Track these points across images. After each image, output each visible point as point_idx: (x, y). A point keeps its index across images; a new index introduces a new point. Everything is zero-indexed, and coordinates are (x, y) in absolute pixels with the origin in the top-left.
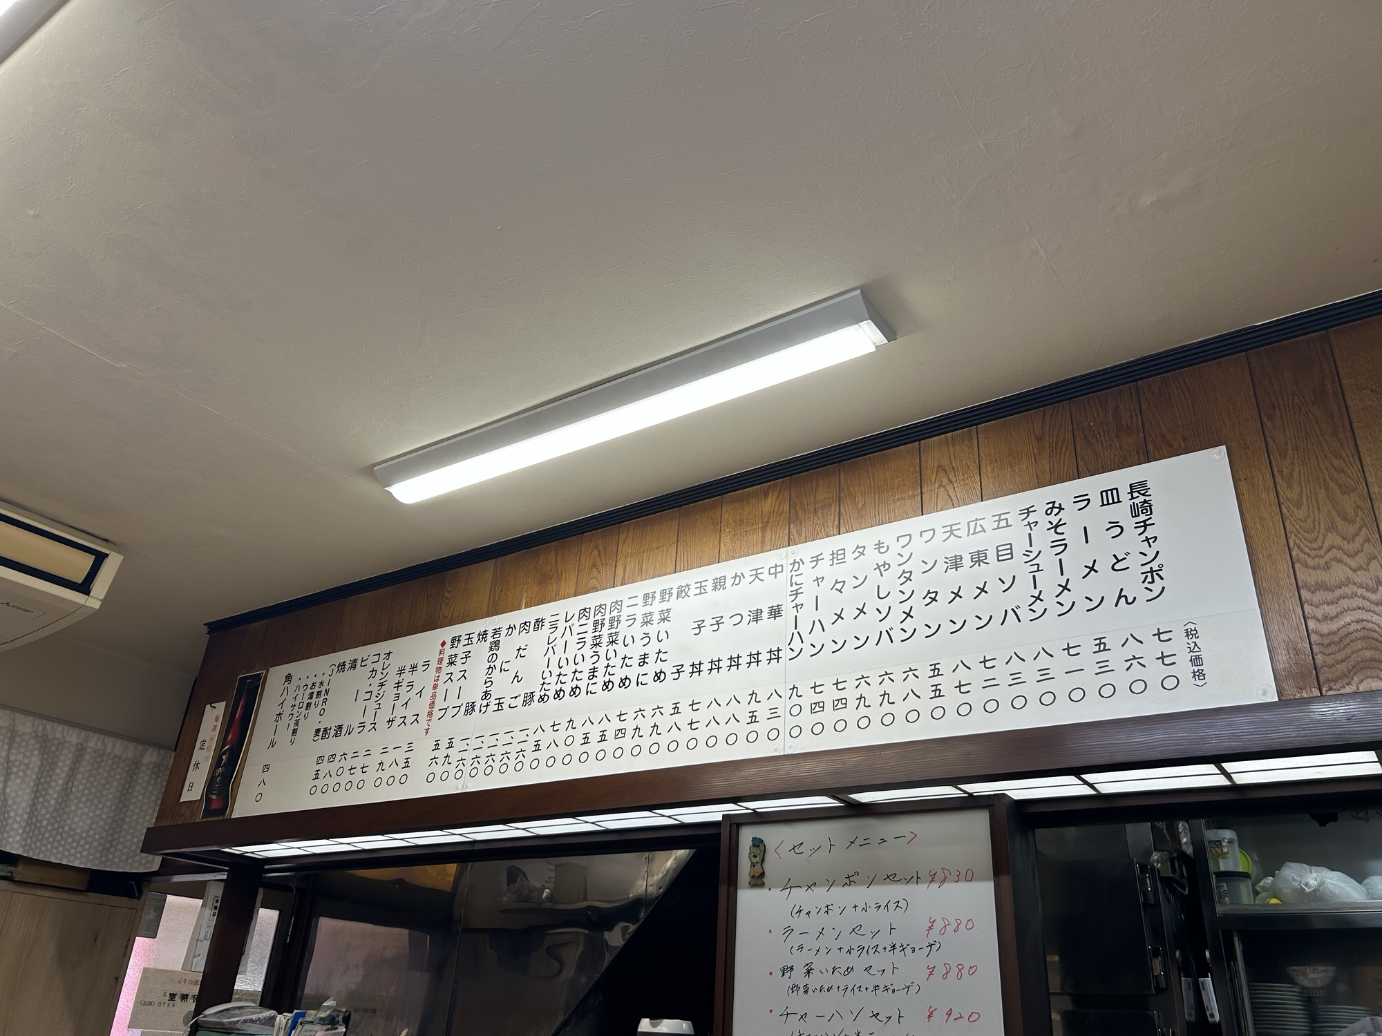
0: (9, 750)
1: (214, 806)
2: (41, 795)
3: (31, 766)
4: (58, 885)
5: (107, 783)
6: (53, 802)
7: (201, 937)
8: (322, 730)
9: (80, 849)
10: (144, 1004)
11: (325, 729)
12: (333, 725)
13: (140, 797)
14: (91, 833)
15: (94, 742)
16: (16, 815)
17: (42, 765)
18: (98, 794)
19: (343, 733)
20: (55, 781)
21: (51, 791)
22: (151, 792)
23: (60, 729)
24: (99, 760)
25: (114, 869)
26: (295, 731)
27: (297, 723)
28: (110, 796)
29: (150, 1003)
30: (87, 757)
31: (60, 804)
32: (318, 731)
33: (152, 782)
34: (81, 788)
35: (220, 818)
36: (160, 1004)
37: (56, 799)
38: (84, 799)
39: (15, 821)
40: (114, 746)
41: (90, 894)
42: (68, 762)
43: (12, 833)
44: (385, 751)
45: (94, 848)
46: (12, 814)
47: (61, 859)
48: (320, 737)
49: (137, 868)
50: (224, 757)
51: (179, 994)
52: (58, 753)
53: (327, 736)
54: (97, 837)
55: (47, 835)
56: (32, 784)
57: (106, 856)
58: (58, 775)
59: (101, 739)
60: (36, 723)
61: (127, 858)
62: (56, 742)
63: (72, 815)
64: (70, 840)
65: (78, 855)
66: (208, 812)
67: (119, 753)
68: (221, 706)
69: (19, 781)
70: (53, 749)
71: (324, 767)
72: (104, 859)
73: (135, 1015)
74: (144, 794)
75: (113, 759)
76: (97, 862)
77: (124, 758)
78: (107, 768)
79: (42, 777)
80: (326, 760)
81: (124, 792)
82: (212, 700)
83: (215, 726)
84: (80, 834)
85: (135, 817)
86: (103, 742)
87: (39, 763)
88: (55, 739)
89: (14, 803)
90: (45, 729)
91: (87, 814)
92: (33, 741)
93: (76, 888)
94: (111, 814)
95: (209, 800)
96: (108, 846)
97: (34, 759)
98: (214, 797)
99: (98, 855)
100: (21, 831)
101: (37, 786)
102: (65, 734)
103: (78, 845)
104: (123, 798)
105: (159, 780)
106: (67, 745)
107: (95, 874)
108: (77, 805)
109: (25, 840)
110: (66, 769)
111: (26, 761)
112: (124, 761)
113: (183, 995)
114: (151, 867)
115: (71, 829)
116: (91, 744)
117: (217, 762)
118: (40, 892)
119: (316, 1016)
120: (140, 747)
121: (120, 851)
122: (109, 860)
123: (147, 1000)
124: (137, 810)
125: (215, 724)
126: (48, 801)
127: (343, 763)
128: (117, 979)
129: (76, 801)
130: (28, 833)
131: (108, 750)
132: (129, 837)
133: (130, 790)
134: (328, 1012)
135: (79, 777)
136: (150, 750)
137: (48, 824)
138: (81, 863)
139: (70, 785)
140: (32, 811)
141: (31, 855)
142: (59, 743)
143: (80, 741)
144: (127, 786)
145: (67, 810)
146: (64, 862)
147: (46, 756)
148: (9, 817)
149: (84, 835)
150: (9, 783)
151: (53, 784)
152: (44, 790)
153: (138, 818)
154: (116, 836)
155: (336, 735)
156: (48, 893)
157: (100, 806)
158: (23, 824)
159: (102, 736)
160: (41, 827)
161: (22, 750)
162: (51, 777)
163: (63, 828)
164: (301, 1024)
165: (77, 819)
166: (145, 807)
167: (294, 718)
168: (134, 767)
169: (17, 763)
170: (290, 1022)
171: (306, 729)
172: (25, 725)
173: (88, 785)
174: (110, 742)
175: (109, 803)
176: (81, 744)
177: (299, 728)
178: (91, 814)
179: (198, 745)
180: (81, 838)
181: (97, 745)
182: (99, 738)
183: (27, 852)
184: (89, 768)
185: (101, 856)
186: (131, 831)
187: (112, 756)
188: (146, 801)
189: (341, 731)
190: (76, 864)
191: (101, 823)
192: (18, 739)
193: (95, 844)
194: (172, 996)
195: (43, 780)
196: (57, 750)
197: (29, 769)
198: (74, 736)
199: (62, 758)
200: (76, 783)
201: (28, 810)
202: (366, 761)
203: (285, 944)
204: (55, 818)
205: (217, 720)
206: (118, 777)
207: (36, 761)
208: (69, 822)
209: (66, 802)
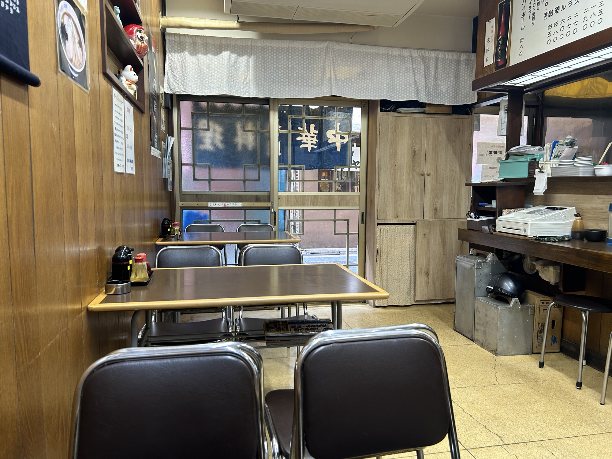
0: (412, 64)
1: (500, 64)
2: (427, 80)
3: (421, 69)
4: (441, 112)
5: (449, 71)
6: (432, 81)
7: (503, 122)
8: (548, 13)
9: (446, 98)
10: (481, 155)
11: (550, 12)
12: (553, 8)
13: (463, 74)
14: (448, 91)
15: (441, 55)
16: (421, 88)
17: (425, 68)
18: (447, 76)
19: (560, 10)
20: (431, 73)
21: (430, 77)
22: (467, 71)
23: (427, 52)
24: (444, 62)
25: (460, 104)
26: (533, 19)
27: (534, 14)
28: (452, 76)
29: (483, 155)
30: (440, 62)
31: (435, 82)
32: (546, 14)
33: (467, 67)
34: (441, 74)
35: (504, 68)
36: (486, 155)
37: (433, 80)
38: (443, 79)
39: (422, 91)
40: (448, 55)
41: (453, 115)
42: (434, 65)
43: (422, 95)
44: (586, 11)
45: (451, 97)
46: (420, 88)
47: (441, 103)
48: (548, 16)
49: (469, 102)
50: (500, 42)
51: (493, 151)
52: (429, 62)
53: (552, 15)
54: (451, 92)
55: (433, 94)
56: (423, 76)
57: (456, 99)
58: (431, 71)
59: (443, 53)
60: (418, 52)
61: (464, 99)
62: (427, 58)
63: (440, 85)
64: (442, 95)
65: (446, 100)
66: (497, 68)
67: (451, 58)
68: (493, 21)
69: (419, 75)
70: (427, 61)
71: (553, 30)
72: (455, 101)
73: (478, 159)
74: (464, 73)
75: (449, 61)
76: (453, 102)
77: (453, 59)
78: (448, 65)
79: (426, 72)
80: (553, 26)
81: (457, 73)
82: (488, 20)
83: (492, 30)
84: (445, 92)
85: (463, 83)
86: (444, 55)
87: (424, 67)
88: (427, 57)
89: (420, 84)
90: (422, 53)
91: (445, 84)
92: (419, 59)
93: (448, 113)
94: (454, 83)
95: (497, 62)
96: (456, 95)
97: (422, 66)
98: (499, 60)
99: (453, 99)
100: (424, 94)
101: (425, 76)
102: (429, 54)
103: (445, 97)
104: (457, 76)
105: (469, 66)
106: (431, 58)
107: (454, 107)
108: (441, 81)
109: (427, 97)
110: (434, 68)
111: (419, 67)
112: (454, 61)
113: (494, 151)
114: (474, 101)
115: (441, 91)
116: (440, 56)
117: (497, 45)
118: (436, 116)
119: (563, 142)
120: (458, 54)
121: (461, 96)
122: (457, 101)
123: (482, 154)
124: (463, 80)
125: (492, 29)
126: (431, 81)
127: (563, 24)
128: (470, 145)
129: (440, 80)
130: (427, 94)
131: (447, 57)
132: (463, 91)
133: (459, 72)
134: (569, 140)
135: (439, 70)
136: (463, 54)
137: (433, 90)
138: (448, 103)
139: (436, 74)
140: (426, 86)
141: (430, 102)
142: (429, 58)
143: (436, 56)
144: (457, 71)
145: (438, 84)
146: (442, 104)
147: (425, 64)
148: (419, 89)
149: (446, 92)
150: (416, 77)
151: (430, 75)
152: (428, 77)
153: (465, 83)
154: (458, 91)
155: (556, 12)
156: (438, 116)
157: (449, 80)
158: (424, 91)
159: (443, 52)
160: (431, 91)
161: (417, 63)
162: (429, 72)
163: (438, 91)
164: (557, 145)
165: (442, 87)
166: (466, 78)
167: (532, 12)
168: (458, 62)
169: (416, 69)
170: (552, 146)
171: (539, 15)
172: (415, 53)
173: (443, 73)
174: (446, 54)
175: (452, 79)
176: (436, 57)
177: (536, 16)
178: (447, 84)
179: (486, 41)
180: (446, 94)
181: (442, 56)
182: (442, 53)
183: (428, 101)
184: (441, 66)
185: (454, 100)
186: (463, 88)
187: (449, 59)
188: (466, 75)
189: (559, 10)
190: (446, 104)
191: (451, 87)
192: (414, 60)
193: (451, 95)
194: (491, 152)
195: (427, 74)
196: (428, 61)
197: (421, 70)
198: (433, 55)
199: (431, 64)
200: (438, 73)
201: (425, 86)
202: (576, 19)
203: (533, 129)
204: (434, 87)
205: (492, 27)
206: (453, 68)
207: (422, 67)
208: (440, 88)
209: (437, 81)
